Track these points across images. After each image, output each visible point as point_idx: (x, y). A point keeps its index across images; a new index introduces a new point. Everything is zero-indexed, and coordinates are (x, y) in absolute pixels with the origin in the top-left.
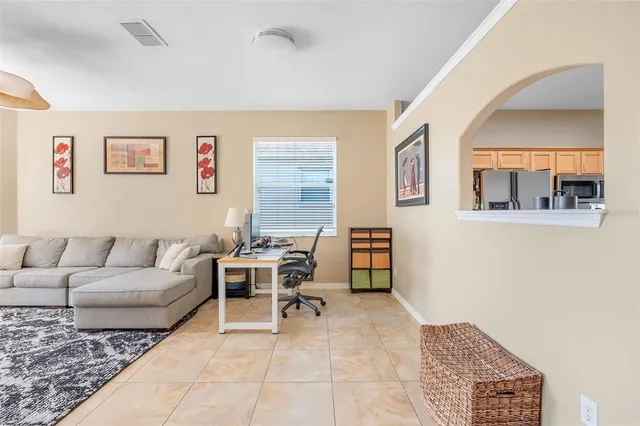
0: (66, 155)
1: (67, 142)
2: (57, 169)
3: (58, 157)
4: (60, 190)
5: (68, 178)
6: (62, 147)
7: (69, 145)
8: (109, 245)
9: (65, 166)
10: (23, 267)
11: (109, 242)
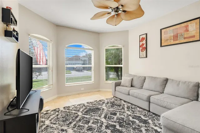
0: (144, 42)
1: (144, 36)
2: (141, 48)
3: (141, 43)
4: (142, 56)
5: (145, 51)
6: (143, 39)
7: (145, 38)
8: (165, 82)
9: (144, 47)
10: (132, 86)
11: (165, 80)
